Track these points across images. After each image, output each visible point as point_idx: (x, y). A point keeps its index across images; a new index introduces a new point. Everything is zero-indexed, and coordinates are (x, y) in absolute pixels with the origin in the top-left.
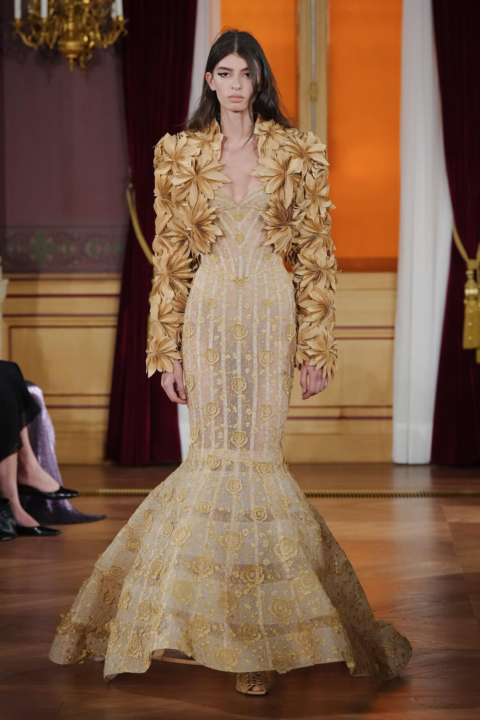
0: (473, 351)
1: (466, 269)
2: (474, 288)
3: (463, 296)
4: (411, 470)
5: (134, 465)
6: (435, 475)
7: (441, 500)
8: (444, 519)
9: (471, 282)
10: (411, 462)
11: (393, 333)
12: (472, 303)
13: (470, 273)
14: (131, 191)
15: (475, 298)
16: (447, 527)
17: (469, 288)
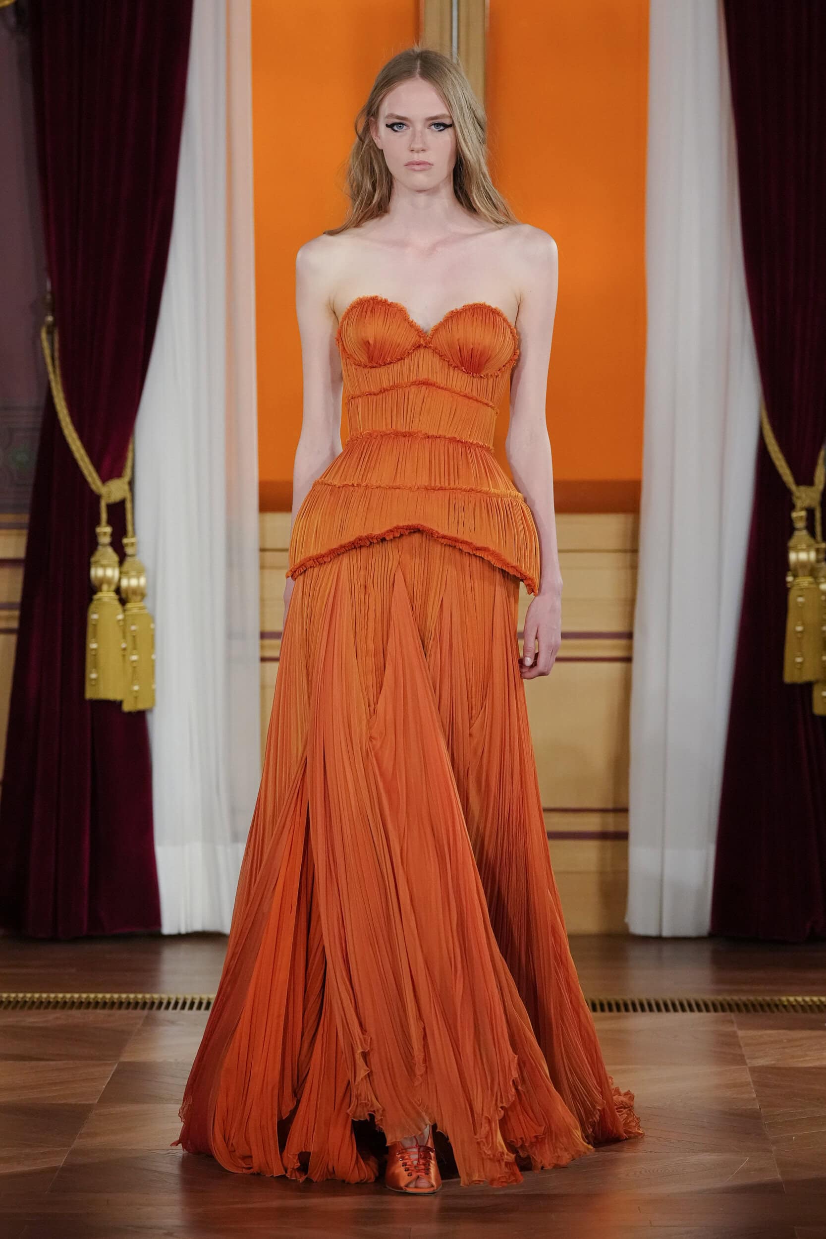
0: (807, 689)
1: (792, 507)
2: (809, 547)
3: (783, 566)
4: (667, 951)
5: (54, 939)
6: (719, 962)
7: (732, 1016)
8: (740, 1060)
9: (801, 536)
10: (666, 933)
11: (630, 648)
12: (805, 581)
13: (798, 515)
14: (50, 333)
15: (812, 571)
16: (748, 1077)
17: (798, 551)
